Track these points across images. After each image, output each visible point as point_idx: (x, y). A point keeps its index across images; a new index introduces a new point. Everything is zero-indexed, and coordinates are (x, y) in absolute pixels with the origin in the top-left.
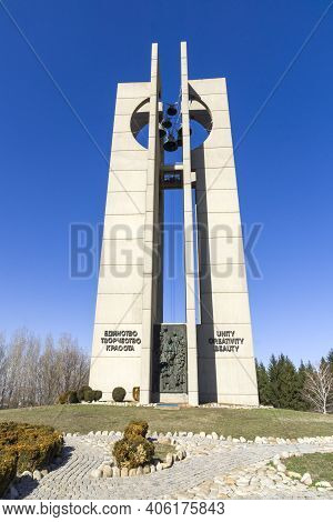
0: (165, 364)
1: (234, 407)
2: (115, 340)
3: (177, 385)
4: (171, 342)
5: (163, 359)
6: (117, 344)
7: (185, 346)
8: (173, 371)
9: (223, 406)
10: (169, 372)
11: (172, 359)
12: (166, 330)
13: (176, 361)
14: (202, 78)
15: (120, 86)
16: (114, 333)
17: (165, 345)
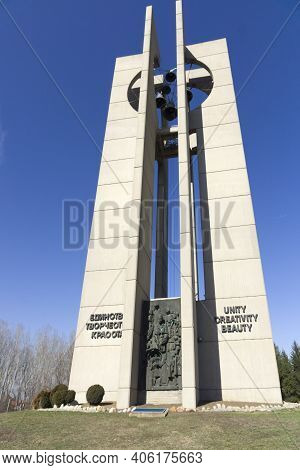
0: (156, 352)
1: (247, 409)
2: (102, 326)
3: (171, 379)
4: (162, 322)
5: (153, 344)
6: (104, 329)
7: (179, 326)
8: (166, 359)
9: (230, 408)
10: (161, 363)
11: (165, 344)
12: (157, 307)
13: (170, 346)
14: (202, 42)
15: (119, 61)
16: (101, 317)
17: (155, 326)
